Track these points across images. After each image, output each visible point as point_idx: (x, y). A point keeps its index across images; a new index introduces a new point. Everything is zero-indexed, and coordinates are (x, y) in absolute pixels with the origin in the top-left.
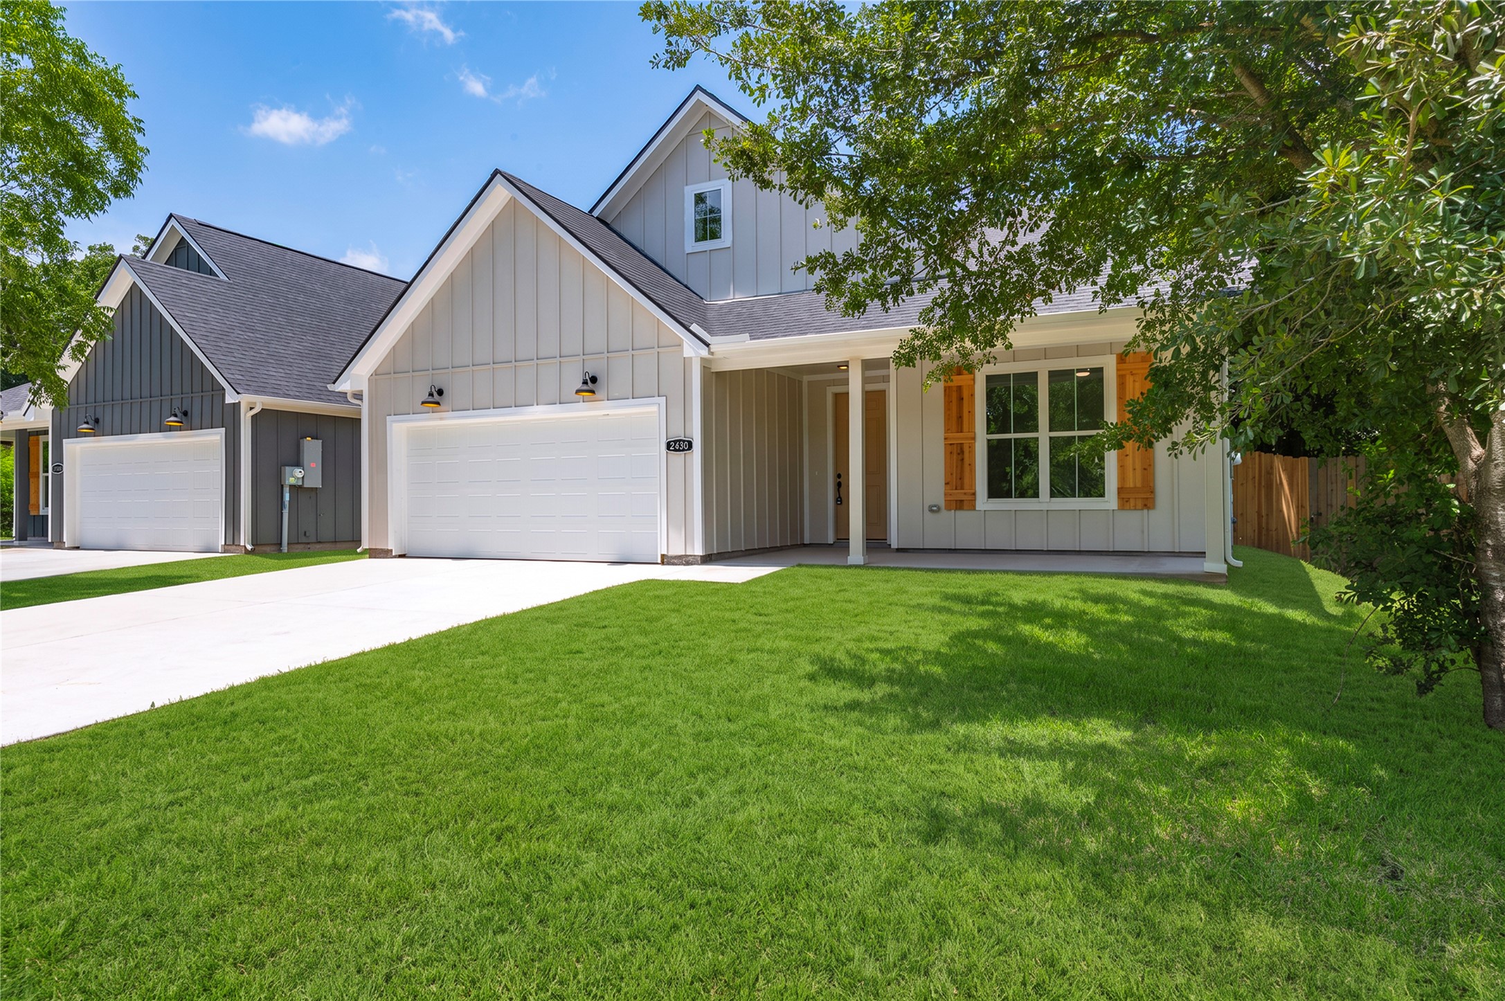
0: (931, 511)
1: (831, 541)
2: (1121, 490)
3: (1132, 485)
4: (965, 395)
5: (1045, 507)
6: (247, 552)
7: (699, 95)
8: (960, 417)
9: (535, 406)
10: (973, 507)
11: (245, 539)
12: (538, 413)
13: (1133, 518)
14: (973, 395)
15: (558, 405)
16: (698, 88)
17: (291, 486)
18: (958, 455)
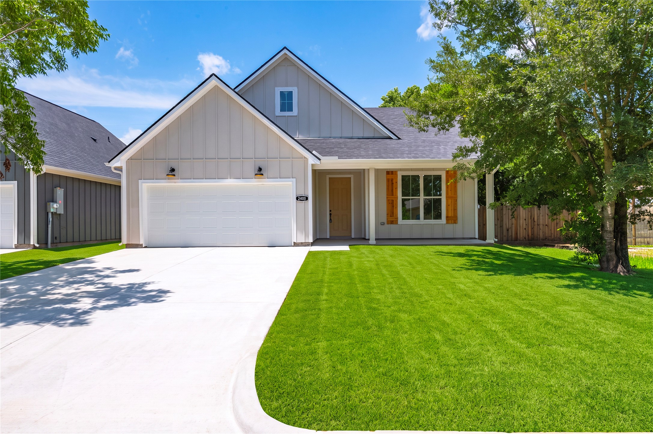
0: (381, 224)
1: (328, 237)
2: (447, 217)
3: (450, 216)
4: (394, 181)
5: (422, 223)
6: (35, 247)
7: (285, 51)
8: (392, 190)
9: (229, 179)
10: (397, 223)
11: (33, 240)
12: (230, 182)
13: (451, 226)
14: (397, 182)
15: (242, 179)
16: (285, 48)
17: (52, 213)
18: (392, 204)
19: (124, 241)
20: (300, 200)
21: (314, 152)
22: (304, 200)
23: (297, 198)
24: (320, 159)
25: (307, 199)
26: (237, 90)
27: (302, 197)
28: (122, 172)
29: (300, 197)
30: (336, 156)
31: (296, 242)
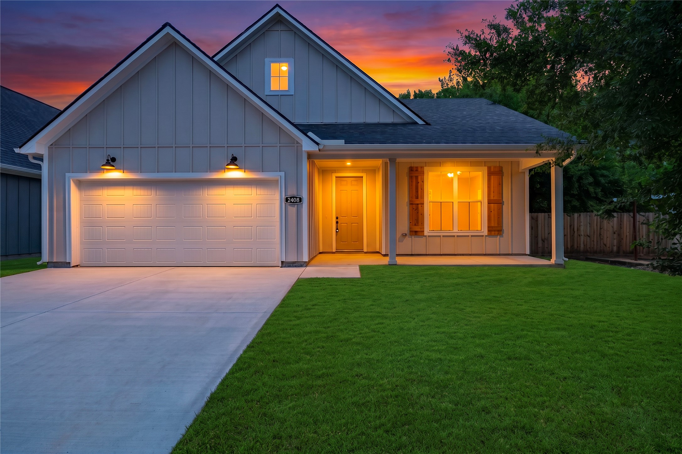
19: (45, 257)
20: (291, 202)
21: (310, 134)
22: (296, 202)
23: (287, 200)
24: (318, 144)
25: (301, 200)
26: (216, 59)
27: (294, 197)
28: (43, 162)
29: (291, 198)
30: (343, 139)
31: (284, 260)
